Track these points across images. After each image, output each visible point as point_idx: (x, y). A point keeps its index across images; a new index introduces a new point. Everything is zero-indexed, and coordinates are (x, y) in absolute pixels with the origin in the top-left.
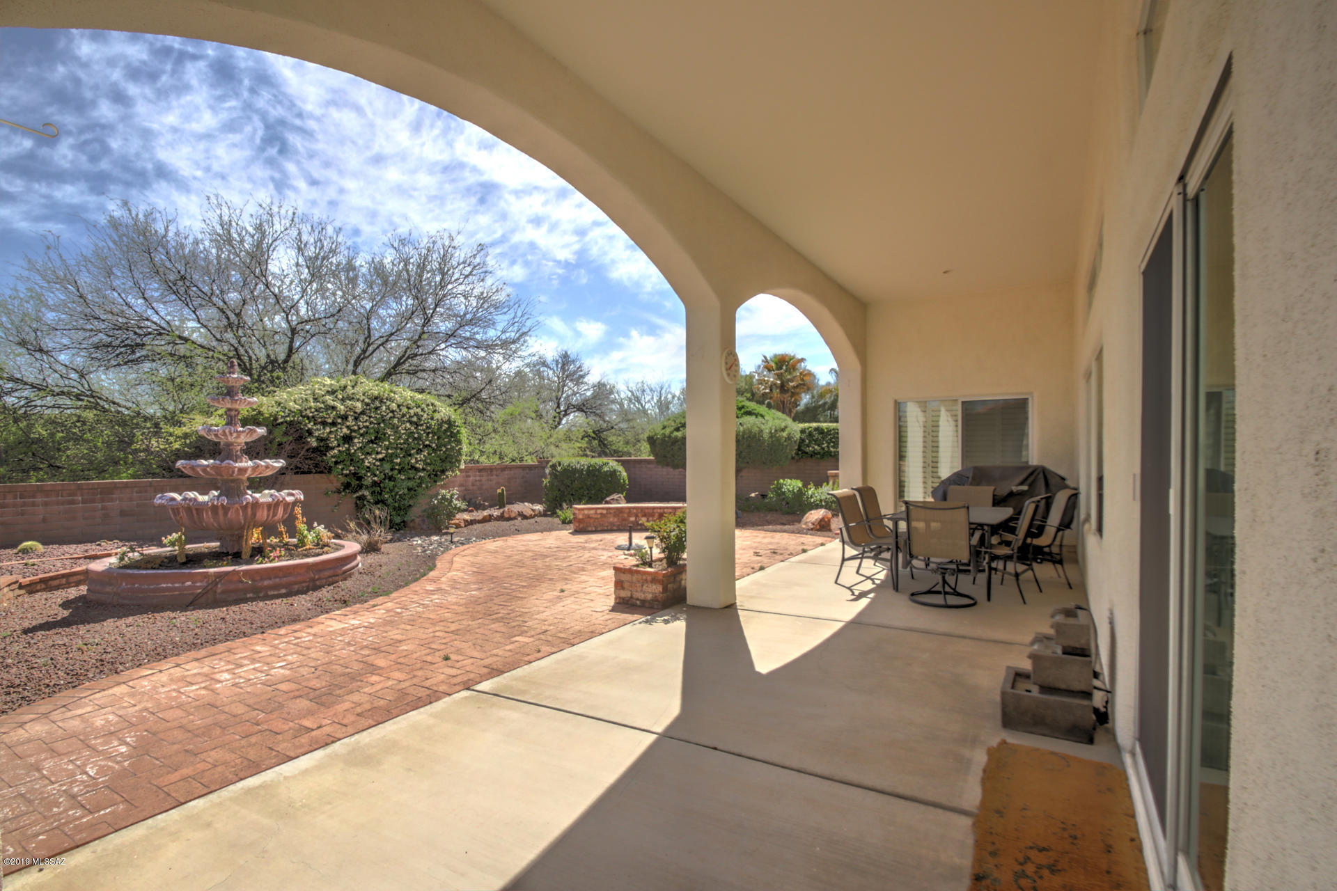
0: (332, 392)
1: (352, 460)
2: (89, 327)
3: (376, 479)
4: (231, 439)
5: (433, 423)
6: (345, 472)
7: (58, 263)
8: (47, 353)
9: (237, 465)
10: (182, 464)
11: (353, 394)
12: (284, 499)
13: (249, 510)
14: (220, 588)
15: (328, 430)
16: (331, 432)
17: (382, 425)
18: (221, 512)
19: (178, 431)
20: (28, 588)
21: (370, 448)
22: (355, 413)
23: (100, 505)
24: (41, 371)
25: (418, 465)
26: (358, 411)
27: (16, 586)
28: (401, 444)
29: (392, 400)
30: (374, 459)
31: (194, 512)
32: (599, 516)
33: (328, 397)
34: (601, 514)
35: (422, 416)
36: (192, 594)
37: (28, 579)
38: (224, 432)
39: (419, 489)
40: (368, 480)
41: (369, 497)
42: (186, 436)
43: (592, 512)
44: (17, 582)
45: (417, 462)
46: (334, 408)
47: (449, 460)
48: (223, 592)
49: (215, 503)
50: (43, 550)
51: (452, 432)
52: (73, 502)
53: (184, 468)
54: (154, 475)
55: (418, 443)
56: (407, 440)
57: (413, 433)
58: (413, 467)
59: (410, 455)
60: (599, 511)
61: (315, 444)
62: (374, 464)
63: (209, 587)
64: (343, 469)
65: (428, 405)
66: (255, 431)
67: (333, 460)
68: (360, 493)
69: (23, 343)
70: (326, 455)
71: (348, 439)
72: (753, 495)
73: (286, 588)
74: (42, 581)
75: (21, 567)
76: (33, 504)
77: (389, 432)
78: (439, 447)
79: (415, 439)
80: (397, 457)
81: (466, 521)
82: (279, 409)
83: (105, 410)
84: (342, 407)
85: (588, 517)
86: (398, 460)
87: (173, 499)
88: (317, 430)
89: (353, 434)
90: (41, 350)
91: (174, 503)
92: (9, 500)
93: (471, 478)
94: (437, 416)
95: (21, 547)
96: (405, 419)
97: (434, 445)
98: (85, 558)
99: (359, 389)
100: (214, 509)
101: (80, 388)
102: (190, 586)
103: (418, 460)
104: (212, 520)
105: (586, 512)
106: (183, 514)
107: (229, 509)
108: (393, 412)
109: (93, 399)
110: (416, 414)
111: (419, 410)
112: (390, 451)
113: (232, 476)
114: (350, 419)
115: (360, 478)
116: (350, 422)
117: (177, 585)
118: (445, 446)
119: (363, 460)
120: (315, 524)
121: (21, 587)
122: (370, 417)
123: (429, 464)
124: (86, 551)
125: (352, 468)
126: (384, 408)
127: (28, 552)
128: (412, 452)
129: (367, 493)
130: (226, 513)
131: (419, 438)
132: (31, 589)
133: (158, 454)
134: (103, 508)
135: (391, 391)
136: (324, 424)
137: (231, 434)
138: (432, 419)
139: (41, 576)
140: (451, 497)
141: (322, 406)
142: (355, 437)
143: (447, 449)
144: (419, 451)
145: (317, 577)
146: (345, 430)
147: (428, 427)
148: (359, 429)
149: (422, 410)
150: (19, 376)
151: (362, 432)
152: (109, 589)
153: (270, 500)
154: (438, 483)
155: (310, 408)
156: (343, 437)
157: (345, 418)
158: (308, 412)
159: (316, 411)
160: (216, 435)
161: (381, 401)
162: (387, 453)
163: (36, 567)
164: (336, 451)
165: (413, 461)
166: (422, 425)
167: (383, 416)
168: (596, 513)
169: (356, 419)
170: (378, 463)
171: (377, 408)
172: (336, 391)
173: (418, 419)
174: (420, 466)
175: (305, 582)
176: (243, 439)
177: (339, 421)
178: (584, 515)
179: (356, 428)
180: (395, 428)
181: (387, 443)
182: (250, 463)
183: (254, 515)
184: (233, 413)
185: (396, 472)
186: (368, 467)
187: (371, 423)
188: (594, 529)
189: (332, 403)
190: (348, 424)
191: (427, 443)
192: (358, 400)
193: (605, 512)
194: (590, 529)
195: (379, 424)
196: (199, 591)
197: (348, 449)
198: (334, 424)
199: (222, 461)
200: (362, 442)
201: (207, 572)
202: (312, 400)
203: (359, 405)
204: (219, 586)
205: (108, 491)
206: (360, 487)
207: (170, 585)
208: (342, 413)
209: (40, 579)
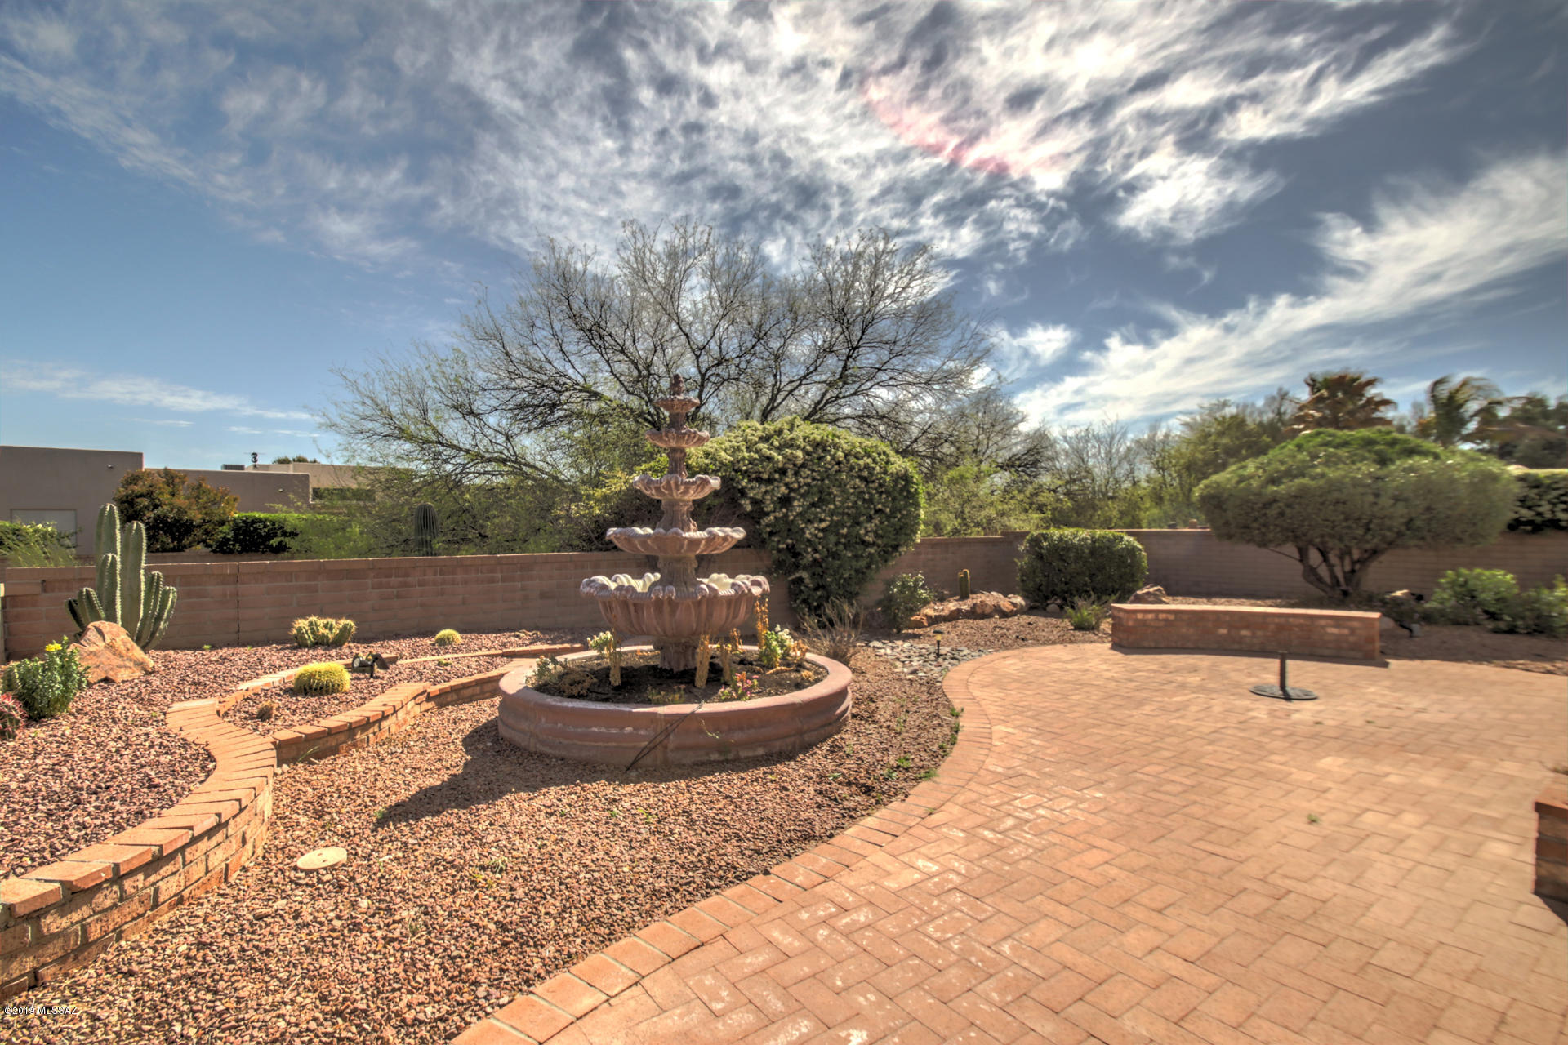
0: (766, 439)
1: (789, 530)
2: (513, 384)
3: (817, 556)
4: (677, 495)
5: (888, 479)
6: (781, 546)
7: (485, 315)
8: (476, 415)
9: (686, 535)
10: (615, 533)
11: (792, 439)
12: (750, 590)
13: (704, 607)
14: (673, 741)
15: (763, 489)
16: (766, 492)
17: (827, 482)
18: (666, 609)
19: (598, 493)
20: (438, 700)
21: (813, 513)
22: (795, 465)
23: (519, 585)
24: (474, 436)
25: (867, 538)
26: (799, 462)
27: (423, 698)
28: (848, 508)
29: (836, 446)
30: (816, 529)
31: (632, 608)
32: (1162, 624)
33: (761, 446)
34: (1166, 620)
35: (874, 469)
36: (634, 748)
37: (439, 687)
38: (668, 483)
39: (868, 571)
40: (809, 557)
41: (807, 581)
42: (605, 498)
43: (1150, 616)
44: (425, 692)
45: (867, 533)
46: (769, 459)
47: (905, 529)
48: (678, 749)
49: (661, 596)
50: (461, 641)
51: (909, 492)
52: (492, 581)
53: (617, 538)
54: (572, 547)
55: (869, 508)
56: (856, 503)
57: (863, 492)
58: (863, 542)
59: (858, 524)
60: (1161, 616)
61: (749, 508)
62: (816, 536)
63: (658, 740)
64: (779, 542)
65: (879, 454)
66: (708, 482)
67: (768, 529)
68: (797, 575)
69: (457, 407)
70: (759, 523)
71: (785, 501)
72: (1398, 593)
73: (765, 746)
74: (454, 690)
75: (432, 665)
76: (453, 583)
77: (835, 491)
78: (893, 512)
79: (865, 500)
80: (843, 527)
81: (929, 617)
82: (708, 461)
83: (527, 476)
84: (780, 458)
85: (1144, 623)
86: (845, 531)
87: (604, 587)
88: (752, 488)
89: (792, 495)
90: (471, 413)
91: (607, 594)
92: (430, 577)
93: (923, 556)
94: (892, 469)
95: (439, 635)
96: (854, 473)
97: (888, 510)
98: (503, 655)
99: (797, 433)
100: (659, 604)
101: (506, 452)
102: (631, 734)
103: (867, 530)
104: (654, 622)
105: (1140, 616)
106: (618, 611)
107: (677, 605)
108: (839, 463)
109: (516, 464)
110: (867, 467)
111: (869, 461)
112: (835, 518)
113: (679, 552)
114: (790, 473)
115: (796, 555)
116: (789, 478)
117: (613, 731)
118: (900, 511)
119: (802, 529)
120: (778, 628)
121: (429, 699)
122: (813, 471)
123: (882, 537)
124: (504, 645)
125: (790, 541)
126: (829, 458)
127: (445, 644)
128: (862, 519)
129: (805, 575)
130: (673, 612)
131: (871, 501)
132: (442, 700)
133: (577, 521)
134: (523, 589)
135: (834, 435)
136: (759, 480)
137: (677, 487)
138: (885, 472)
139: (454, 682)
140: (916, 585)
141: (756, 456)
142: (794, 499)
143: (903, 515)
144: (870, 519)
145: (805, 728)
146: (783, 489)
147: (881, 485)
148: (800, 487)
149: (874, 461)
150: (456, 443)
151: (802, 491)
152: (524, 725)
153: (732, 592)
154: (890, 563)
155: (744, 459)
156: (779, 498)
157: (783, 472)
158: (741, 464)
159: (750, 463)
160: (658, 489)
161: (824, 450)
162: (832, 521)
163: (449, 668)
164: (772, 518)
165: (862, 532)
166: (873, 482)
167: (827, 469)
168: (1157, 619)
169: (796, 474)
170: (821, 535)
171: (820, 458)
172: (772, 436)
173: (870, 473)
174: (870, 539)
175: (788, 736)
176: (693, 495)
177: (777, 476)
178: (1136, 620)
179: (796, 485)
180: (841, 485)
181: (832, 507)
182: (703, 534)
183: (710, 615)
184: (678, 455)
185: (841, 547)
186: (809, 540)
187: (814, 479)
188: (1153, 645)
189: (768, 452)
190: (787, 480)
191: (880, 506)
192: (798, 447)
193: (1171, 617)
194: (1146, 644)
195: (822, 480)
196: (644, 744)
197: (786, 516)
198: (770, 481)
199: (667, 530)
200: (803, 506)
201: (655, 714)
202: (744, 448)
203: (800, 454)
204: (671, 737)
205: (527, 566)
206: (797, 567)
207: (603, 730)
208: (780, 465)
209: (451, 687)
